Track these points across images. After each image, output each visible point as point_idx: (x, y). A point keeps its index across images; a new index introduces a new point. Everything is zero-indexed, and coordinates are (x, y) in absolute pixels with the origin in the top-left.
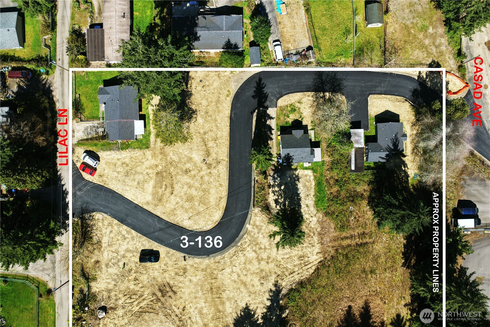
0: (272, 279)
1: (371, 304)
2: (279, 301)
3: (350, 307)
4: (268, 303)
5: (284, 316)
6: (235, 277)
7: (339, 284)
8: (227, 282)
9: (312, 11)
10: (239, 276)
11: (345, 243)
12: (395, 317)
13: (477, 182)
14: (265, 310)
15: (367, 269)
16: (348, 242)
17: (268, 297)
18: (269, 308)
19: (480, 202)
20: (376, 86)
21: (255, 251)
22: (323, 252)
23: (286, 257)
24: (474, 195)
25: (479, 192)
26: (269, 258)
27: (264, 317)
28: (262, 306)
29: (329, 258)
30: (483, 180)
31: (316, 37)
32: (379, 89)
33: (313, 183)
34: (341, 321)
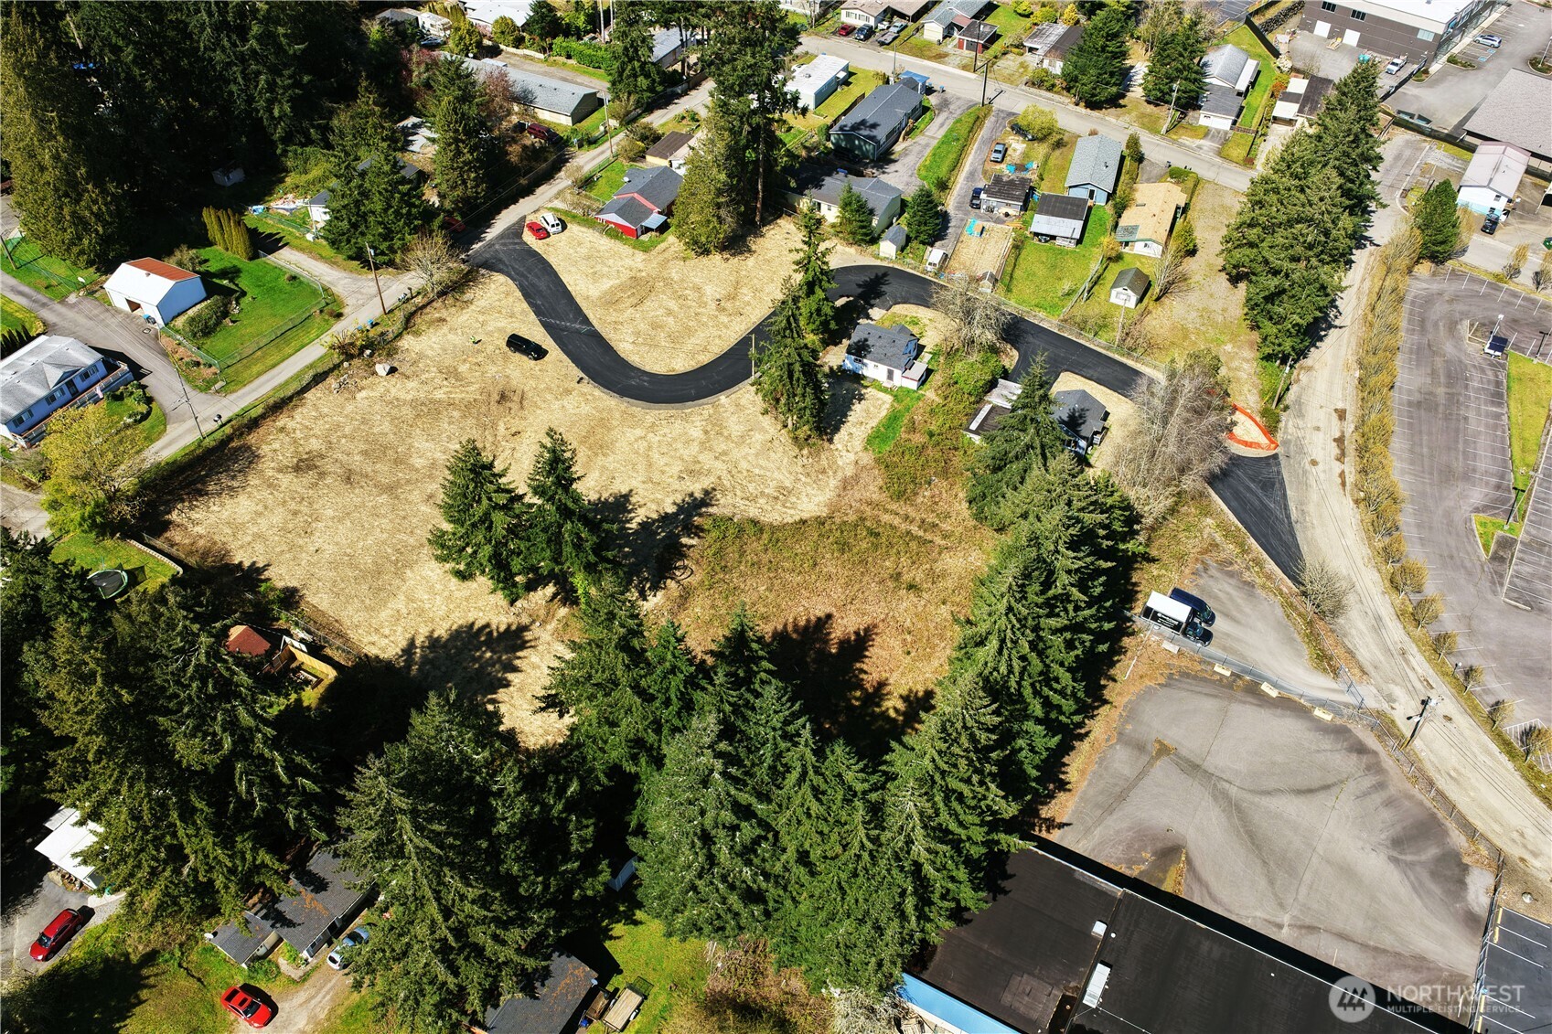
0: (706, 483)
1: (878, 639)
2: (693, 516)
3: (829, 616)
4: (671, 509)
5: (684, 540)
6: (642, 445)
7: (830, 567)
8: (622, 445)
9: (1024, 253)
10: (650, 448)
11: (886, 518)
12: (920, 694)
13: (1233, 581)
14: (655, 516)
15: (906, 577)
16: (897, 521)
17: (679, 501)
18: (665, 518)
19: (1227, 615)
20: (1085, 366)
21: (706, 432)
22: (834, 509)
23: (757, 471)
24: (1216, 598)
25: (1231, 599)
26: (725, 453)
27: (644, 526)
28: (654, 507)
29: (838, 520)
30: (1251, 585)
31: (1011, 277)
32: (1091, 372)
33: (884, 413)
34: (795, 625)
